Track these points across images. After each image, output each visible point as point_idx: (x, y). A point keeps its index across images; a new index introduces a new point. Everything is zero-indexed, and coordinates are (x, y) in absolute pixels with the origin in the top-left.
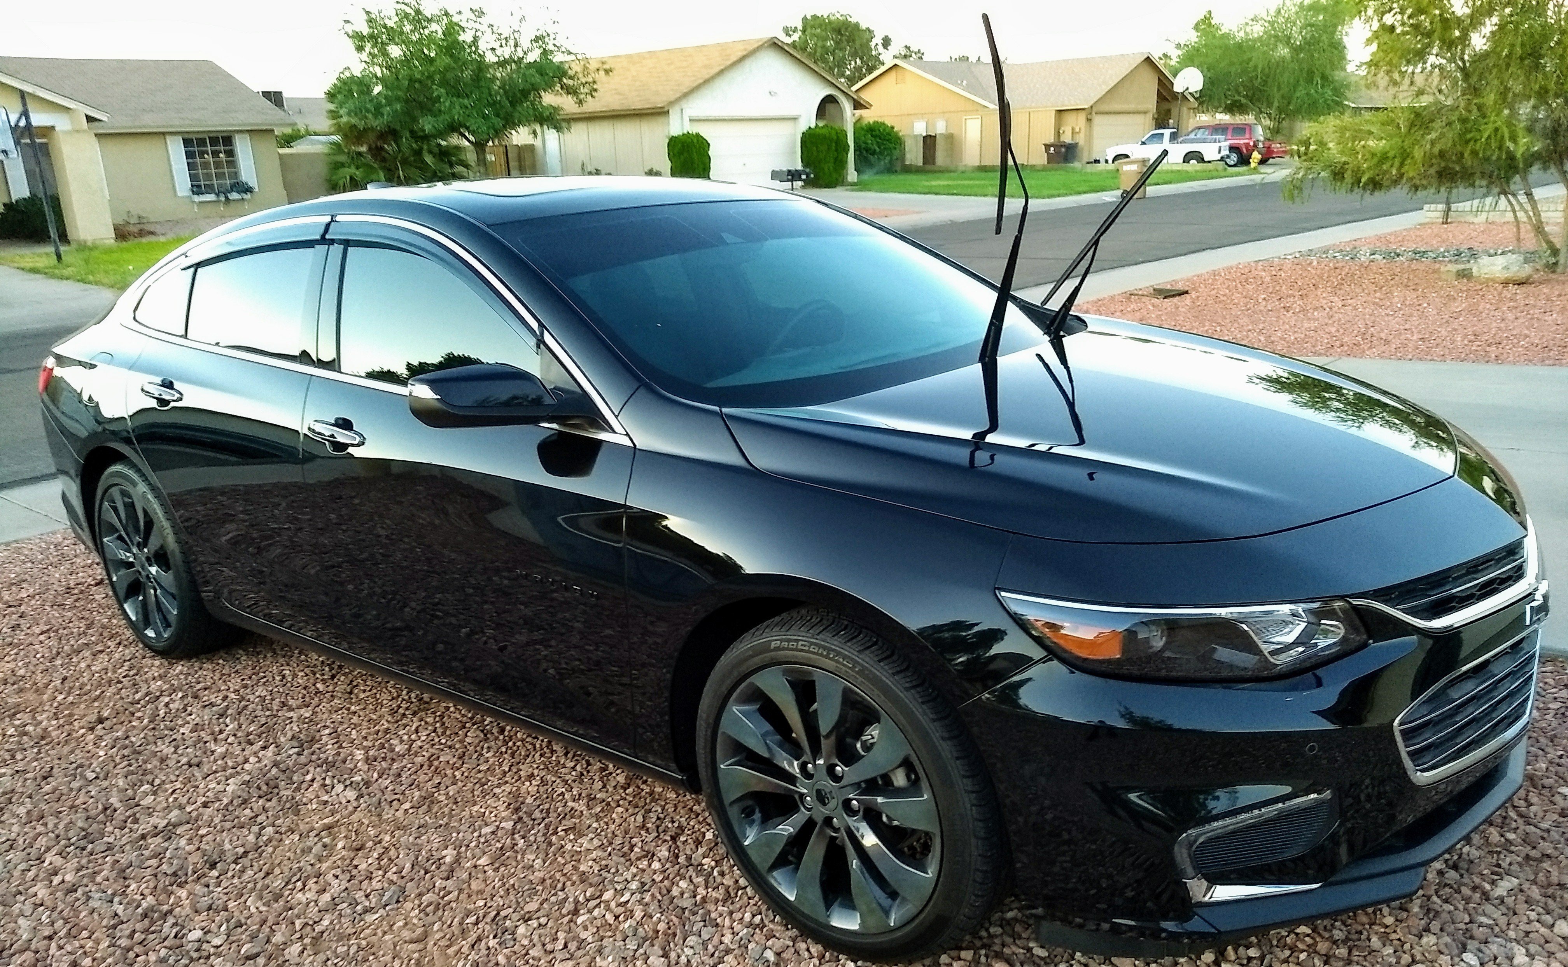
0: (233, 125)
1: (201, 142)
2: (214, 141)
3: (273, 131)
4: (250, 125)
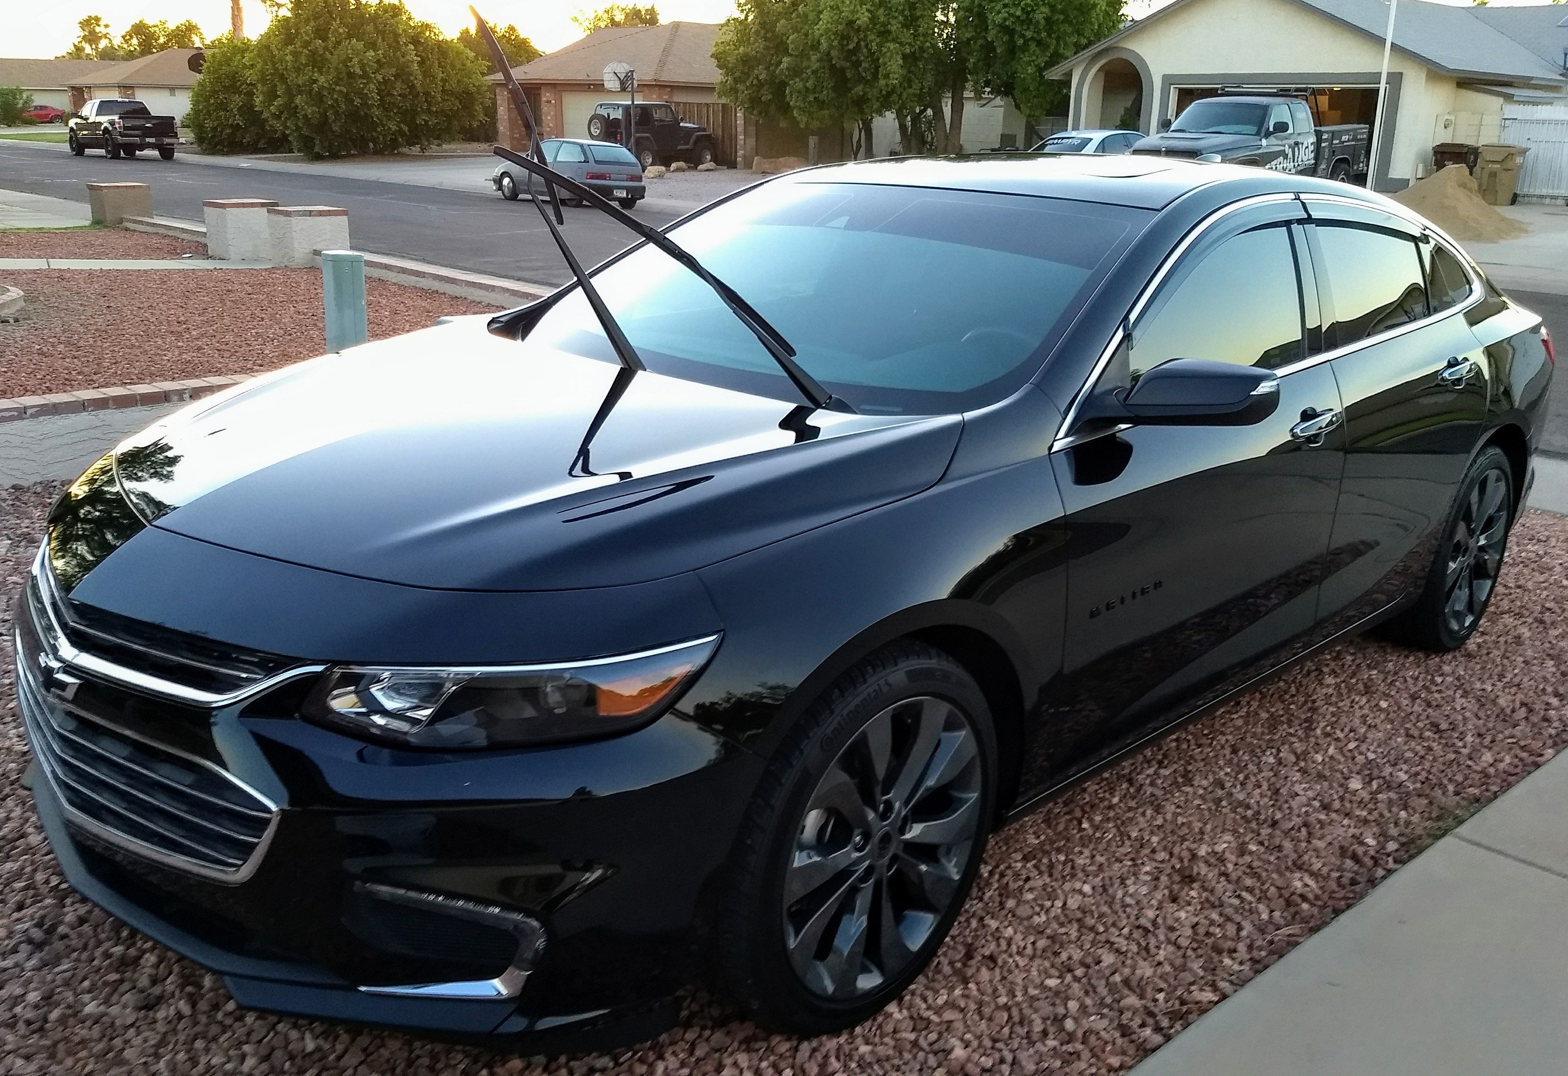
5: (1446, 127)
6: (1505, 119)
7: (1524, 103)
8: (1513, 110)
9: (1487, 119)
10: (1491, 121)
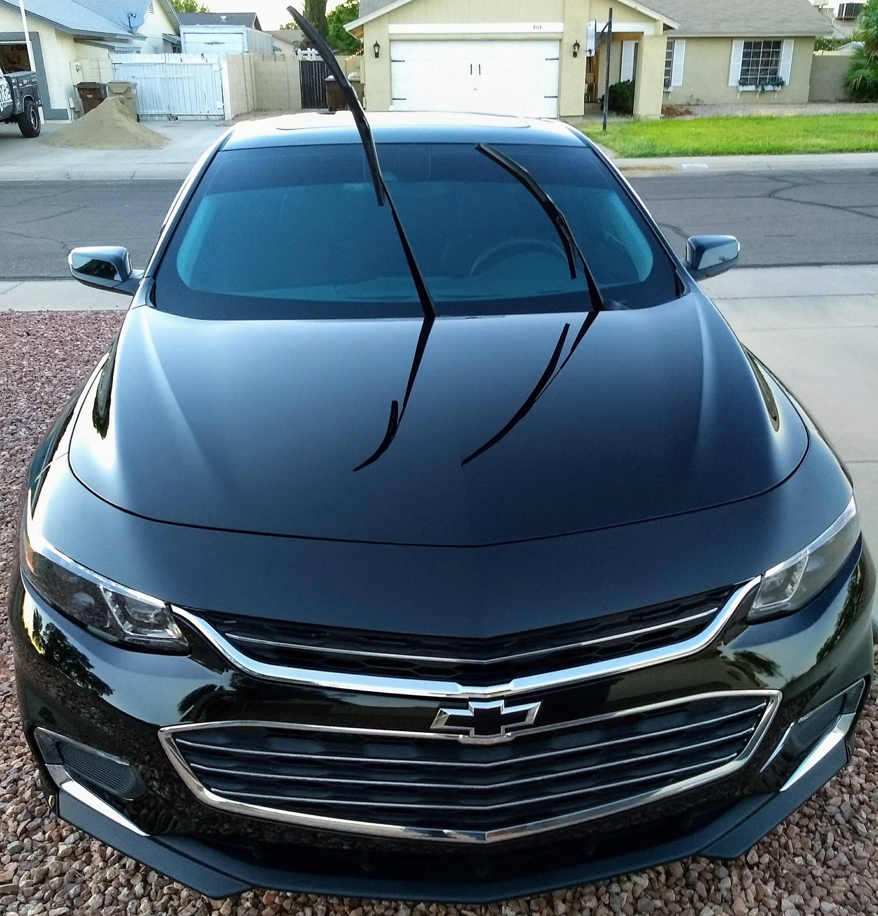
0: (783, 32)
1: (757, 45)
2: (767, 44)
3: (815, 37)
4: (797, 32)
5: (77, 71)
6: (114, 64)
7: (120, 52)
8: (117, 58)
9: (102, 64)
10: (106, 64)
